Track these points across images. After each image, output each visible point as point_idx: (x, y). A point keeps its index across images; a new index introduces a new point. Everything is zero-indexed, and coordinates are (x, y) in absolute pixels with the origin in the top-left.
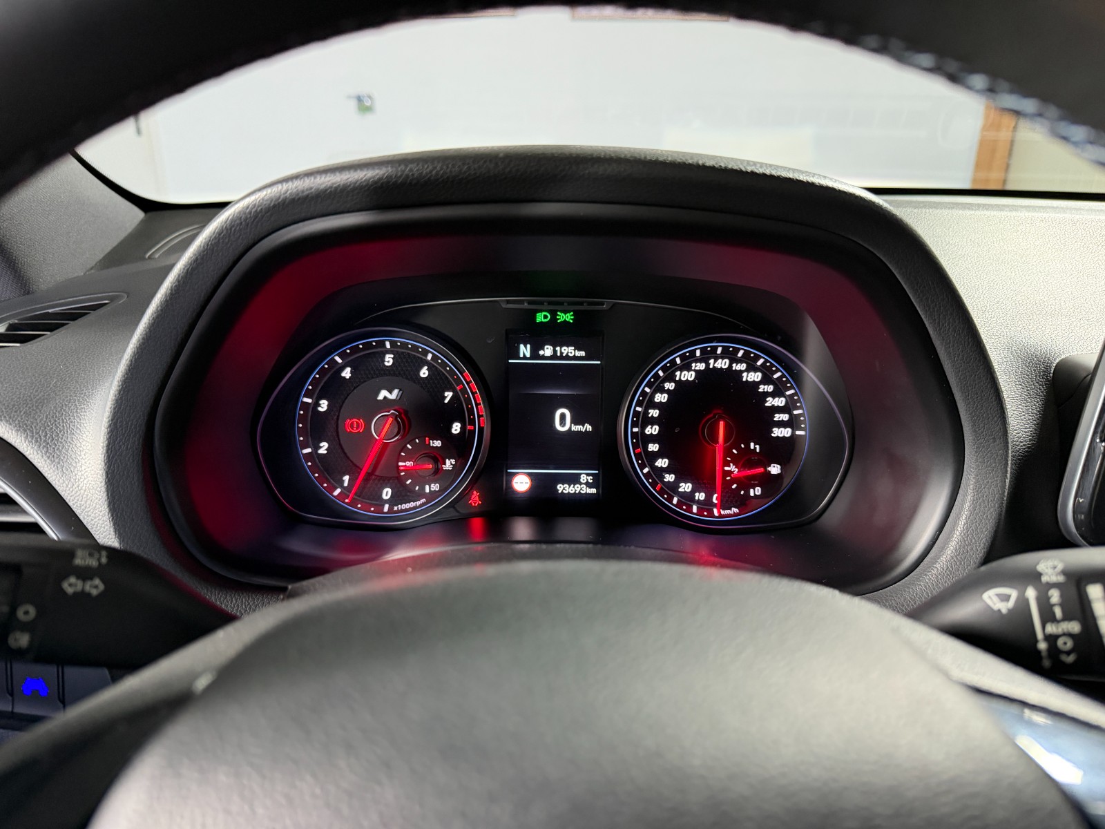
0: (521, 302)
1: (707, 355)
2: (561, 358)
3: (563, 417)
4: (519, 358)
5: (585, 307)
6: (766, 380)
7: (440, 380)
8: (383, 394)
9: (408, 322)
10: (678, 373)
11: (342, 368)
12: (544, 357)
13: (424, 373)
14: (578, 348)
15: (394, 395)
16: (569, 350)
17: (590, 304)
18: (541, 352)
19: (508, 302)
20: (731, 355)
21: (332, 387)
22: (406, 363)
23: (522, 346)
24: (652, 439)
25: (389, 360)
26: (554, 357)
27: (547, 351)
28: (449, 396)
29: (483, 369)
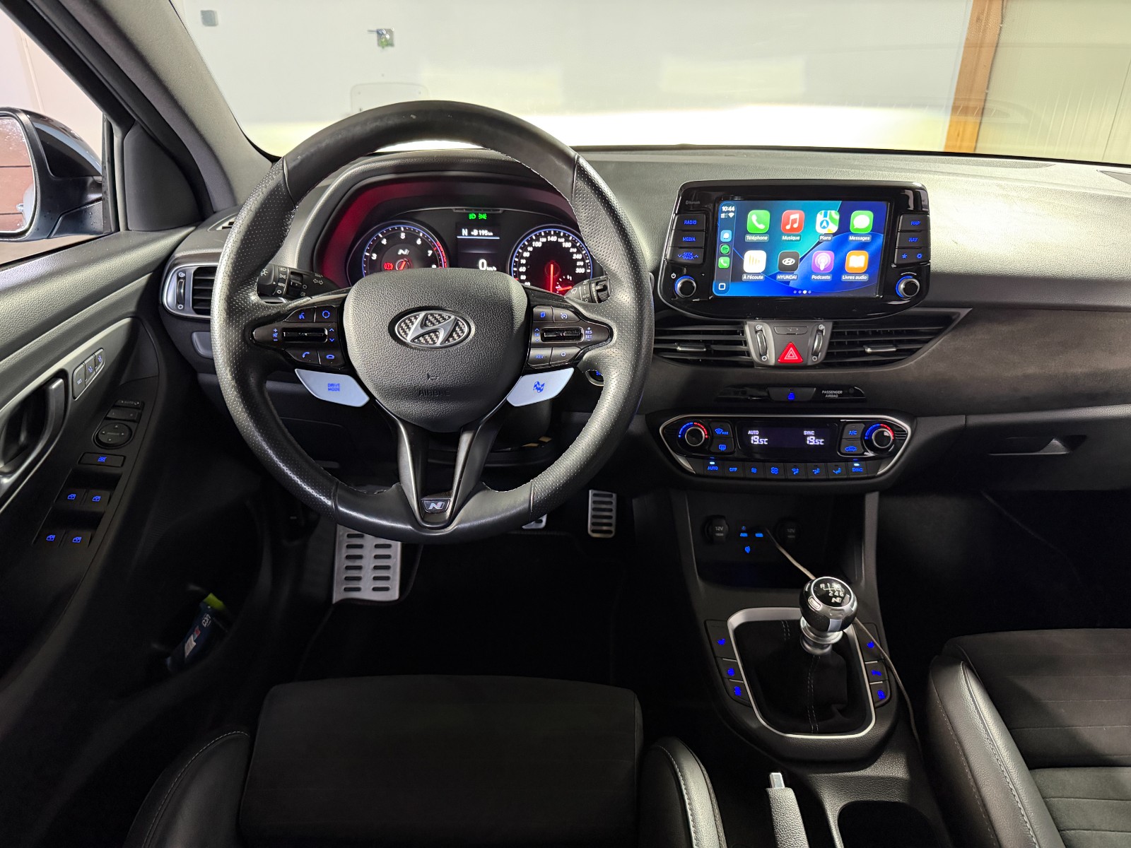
0: (462, 209)
1: (547, 235)
2: (482, 236)
3: (483, 263)
4: (462, 235)
5: (492, 212)
6: (573, 246)
7: (426, 246)
8: (401, 252)
9: (411, 218)
10: (534, 243)
11: (382, 239)
12: (473, 236)
13: (419, 242)
14: (489, 231)
15: (406, 252)
16: (485, 232)
17: (494, 210)
18: (472, 233)
19: (456, 209)
20: (558, 235)
21: (378, 248)
22: (412, 237)
23: (463, 230)
25: (403, 236)
26: (478, 235)
27: (475, 232)
28: (430, 253)
29: (446, 241)
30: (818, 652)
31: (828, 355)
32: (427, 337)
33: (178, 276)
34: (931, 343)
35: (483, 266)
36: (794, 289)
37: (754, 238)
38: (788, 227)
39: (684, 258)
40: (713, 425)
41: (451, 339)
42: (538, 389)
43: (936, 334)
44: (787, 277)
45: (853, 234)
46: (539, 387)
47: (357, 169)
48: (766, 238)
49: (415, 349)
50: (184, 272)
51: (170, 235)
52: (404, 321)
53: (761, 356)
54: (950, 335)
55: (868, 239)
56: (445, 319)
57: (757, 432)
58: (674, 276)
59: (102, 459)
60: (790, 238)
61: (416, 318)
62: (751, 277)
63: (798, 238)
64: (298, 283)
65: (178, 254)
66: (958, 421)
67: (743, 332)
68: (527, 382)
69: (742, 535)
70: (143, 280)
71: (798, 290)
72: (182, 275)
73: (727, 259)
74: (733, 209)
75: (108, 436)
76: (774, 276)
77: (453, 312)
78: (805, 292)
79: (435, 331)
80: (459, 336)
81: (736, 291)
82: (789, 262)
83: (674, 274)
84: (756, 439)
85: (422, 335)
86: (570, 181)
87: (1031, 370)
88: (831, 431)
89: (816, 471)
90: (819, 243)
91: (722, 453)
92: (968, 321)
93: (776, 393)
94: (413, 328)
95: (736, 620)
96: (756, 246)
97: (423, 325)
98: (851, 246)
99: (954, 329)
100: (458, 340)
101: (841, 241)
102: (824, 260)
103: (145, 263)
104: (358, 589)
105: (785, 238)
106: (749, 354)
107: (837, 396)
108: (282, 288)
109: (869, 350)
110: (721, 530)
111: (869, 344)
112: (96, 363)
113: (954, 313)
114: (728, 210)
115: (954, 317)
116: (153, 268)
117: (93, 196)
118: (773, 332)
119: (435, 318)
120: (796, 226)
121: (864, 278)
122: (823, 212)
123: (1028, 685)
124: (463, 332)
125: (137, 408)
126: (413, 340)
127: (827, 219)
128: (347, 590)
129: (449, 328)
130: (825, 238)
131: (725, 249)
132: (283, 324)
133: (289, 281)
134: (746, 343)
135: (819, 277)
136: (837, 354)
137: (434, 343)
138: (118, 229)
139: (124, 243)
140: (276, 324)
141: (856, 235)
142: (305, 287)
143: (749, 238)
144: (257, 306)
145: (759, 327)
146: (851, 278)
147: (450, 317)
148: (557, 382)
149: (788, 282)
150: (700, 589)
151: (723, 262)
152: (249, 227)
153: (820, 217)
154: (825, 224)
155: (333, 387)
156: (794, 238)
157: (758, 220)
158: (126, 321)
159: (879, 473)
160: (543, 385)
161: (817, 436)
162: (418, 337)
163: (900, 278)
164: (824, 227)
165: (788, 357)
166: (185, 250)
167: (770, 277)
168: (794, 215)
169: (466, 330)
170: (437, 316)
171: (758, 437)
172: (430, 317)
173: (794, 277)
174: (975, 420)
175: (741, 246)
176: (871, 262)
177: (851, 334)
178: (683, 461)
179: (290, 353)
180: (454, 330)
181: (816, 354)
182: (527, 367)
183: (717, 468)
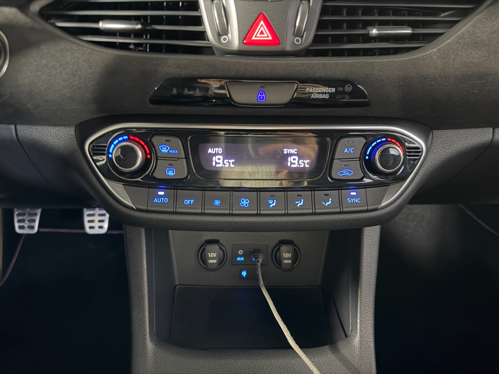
40: (156, 140)
53: (219, 35)
57: (220, 150)
66: (484, 135)
69: (238, 259)
84: (219, 160)
88: (321, 148)
93: (238, 92)
107: (327, 96)
109: (374, 33)
110: (213, 257)
134: (198, 21)
159: (383, 204)
161: (301, 155)
171: (221, 157)
181: (298, 34)
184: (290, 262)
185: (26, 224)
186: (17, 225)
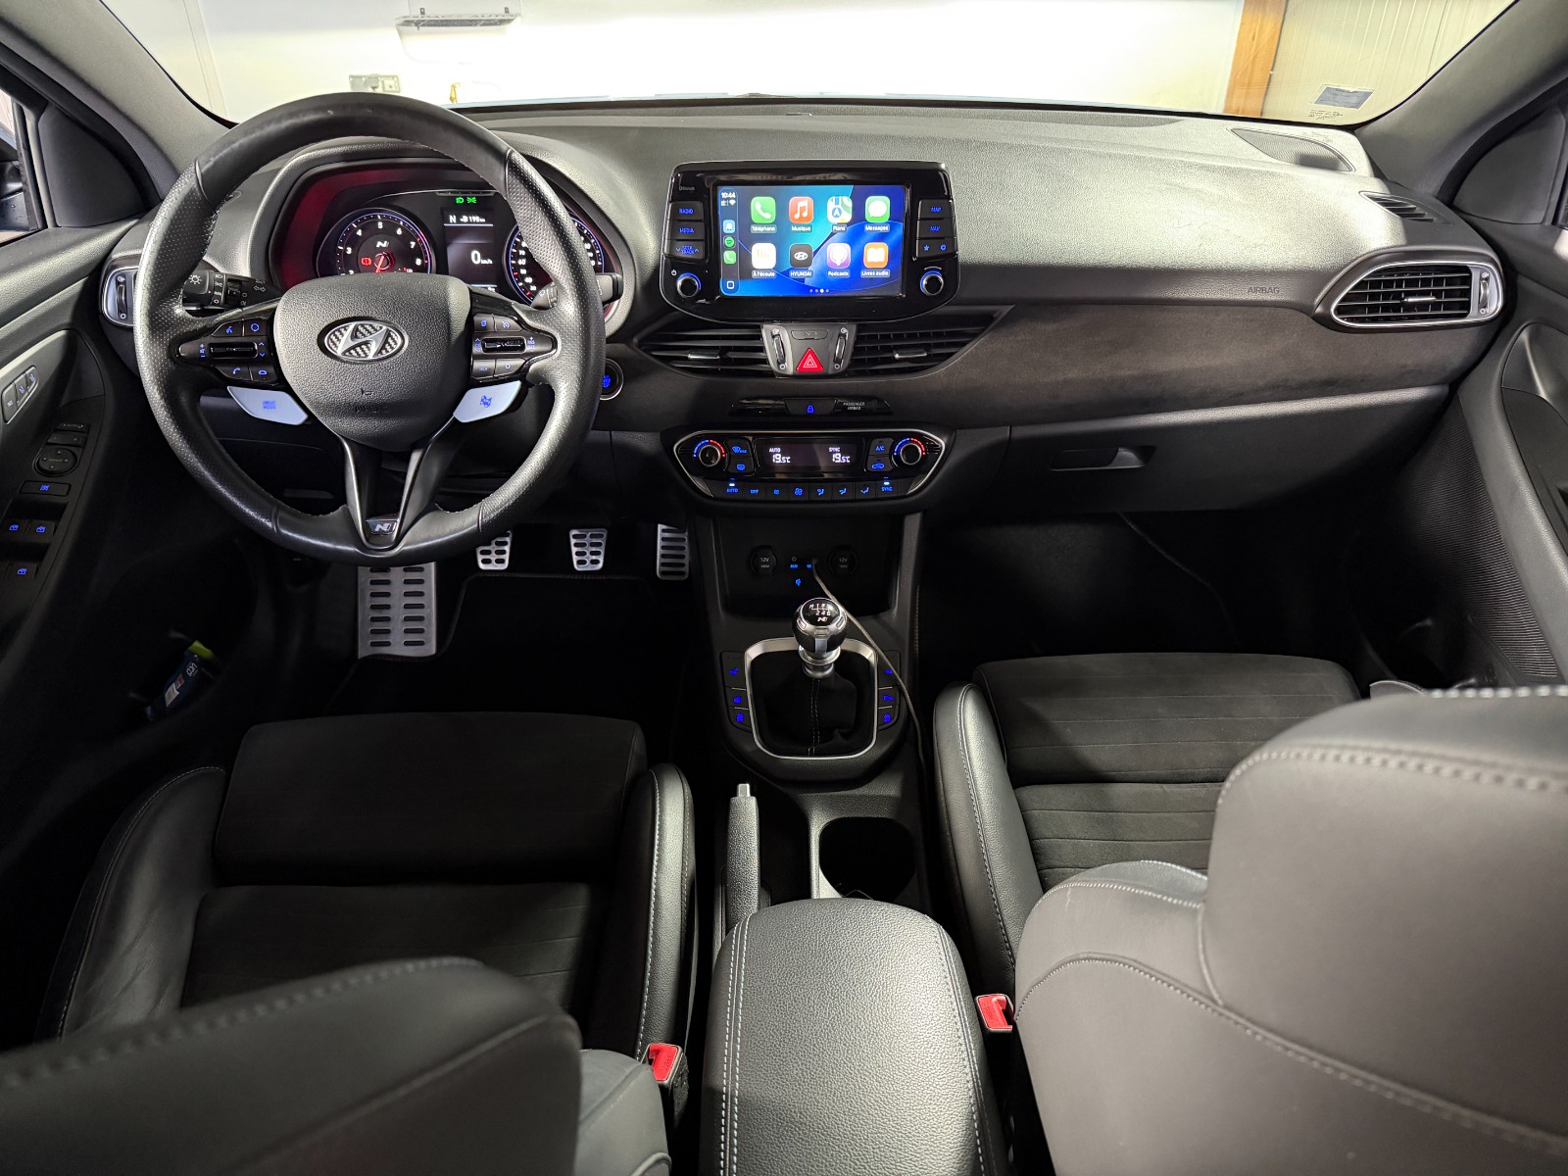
0: (447, 192)
2: (473, 223)
3: (476, 255)
4: (449, 223)
5: (481, 195)
7: (408, 236)
8: (379, 244)
9: (389, 204)
11: (357, 230)
12: (463, 223)
13: (399, 232)
14: (481, 217)
15: (385, 244)
16: (476, 219)
17: (484, 193)
18: (461, 220)
19: (441, 192)
21: (354, 241)
22: (390, 227)
23: (451, 216)
24: (522, 267)
25: (380, 225)
26: (469, 222)
27: (465, 219)
28: (413, 244)
29: (430, 229)
30: (820, 675)
31: (854, 362)
32: (358, 349)
33: (117, 281)
34: (968, 346)
35: (476, 259)
36: (811, 288)
37: (761, 229)
38: (797, 216)
39: (683, 251)
40: (730, 442)
41: (384, 351)
42: (485, 404)
43: (974, 336)
44: (802, 274)
45: (869, 223)
46: (486, 402)
47: (301, 157)
48: (773, 229)
49: (347, 362)
50: (124, 275)
51: (109, 231)
52: (334, 333)
53: (779, 364)
54: (988, 335)
55: (886, 228)
56: (376, 330)
57: (779, 450)
58: (674, 272)
59: (45, 488)
60: (799, 229)
61: (346, 330)
62: (762, 274)
63: (809, 229)
64: (236, 291)
65: (115, 255)
66: (1002, 433)
67: (759, 337)
68: (474, 395)
69: (792, 566)
70: (77, 286)
71: (814, 289)
72: (122, 279)
73: (733, 253)
74: (734, 195)
75: (51, 463)
76: (787, 273)
77: (385, 322)
78: (822, 291)
79: (366, 343)
80: (392, 348)
81: (745, 290)
82: (801, 256)
83: (674, 271)
84: (778, 458)
85: (353, 348)
86: (502, 178)
87: (1073, 374)
88: (857, 447)
89: (843, 492)
90: (832, 234)
91: (741, 473)
92: (1010, 320)
93: (795, 408)
94: (343, 340)
95: (754, 652)
96: (763, 238)
97: (354, 336)
98: (868, 237)
99: (993, 329)
100: (391, 352)
101: (857, 232)
102: (839, 253)
103: (77, 266)
104: (388, 644)
105: (794, 229)
106: (765, 361)
107: (859, 408)
108: (219, 297)
109: (897, 356)
110: (766, 562)
111: (898, 349)
112: (28, 383)
113: (994, 312)
114: (728, 197)
115: (995, 316)
116: (89, 271)
117: (13, 186)
118: (792, 337)
119: (367, 330)
120: (805, 214)
121: (886, 274)
122: (834, 198)
123: (1037, 706)
124: (396, 344)
125: (81, 431)
126: (344, 353)
127: (840, 206)
128: (374, 644)
129: (381, 340)
130: (839, 229)
131: (729, 242)
132: (210, 339)
133: (227, 289)
134: (762, 349)
135: (836, 274)
136: (863, 360)
137: (367, 356)
138: (45, 226)
139: (53, 244)
140: (203, 339)
141: (873, 224)
142: (245, 295)
143: (755, 229)
144: (182, 321)
145: (776, 332)
146: (871, 274)
147: (381, 328)
148: (503, 397)
149: (802, 280)
150: (721, 620)
151: (729, 257)
152: (165, 236)
153: (831, 204)
154: (837, 212)
155: (267, 405)
156: (804, 229)
157: (763, 208)
158: (61, 333)
159: (910, 492)
160: (490, 400)
161: (843, 453)
162: (348, 350)
163: (923, 273)
164: (837, 216)
165: (807, 365)
166: (124, 250)
167: (782, 275)
168: (801, 202)
169: (399, 341)
170: (367, 327)
171: (780, 455)
172: (360, 328)
173: (809, 274)
174: (1021, 432)
175: (746, 240)
176: (891, 256)
177: (886, 338)
178: (699, 484)
179: (220, 369)
180: (386, 342)
181: (837, 361)
182: (472, 381)
183: (736, 490)
184: (846, 566)
185: (493, 557)
186: (480, 557)
